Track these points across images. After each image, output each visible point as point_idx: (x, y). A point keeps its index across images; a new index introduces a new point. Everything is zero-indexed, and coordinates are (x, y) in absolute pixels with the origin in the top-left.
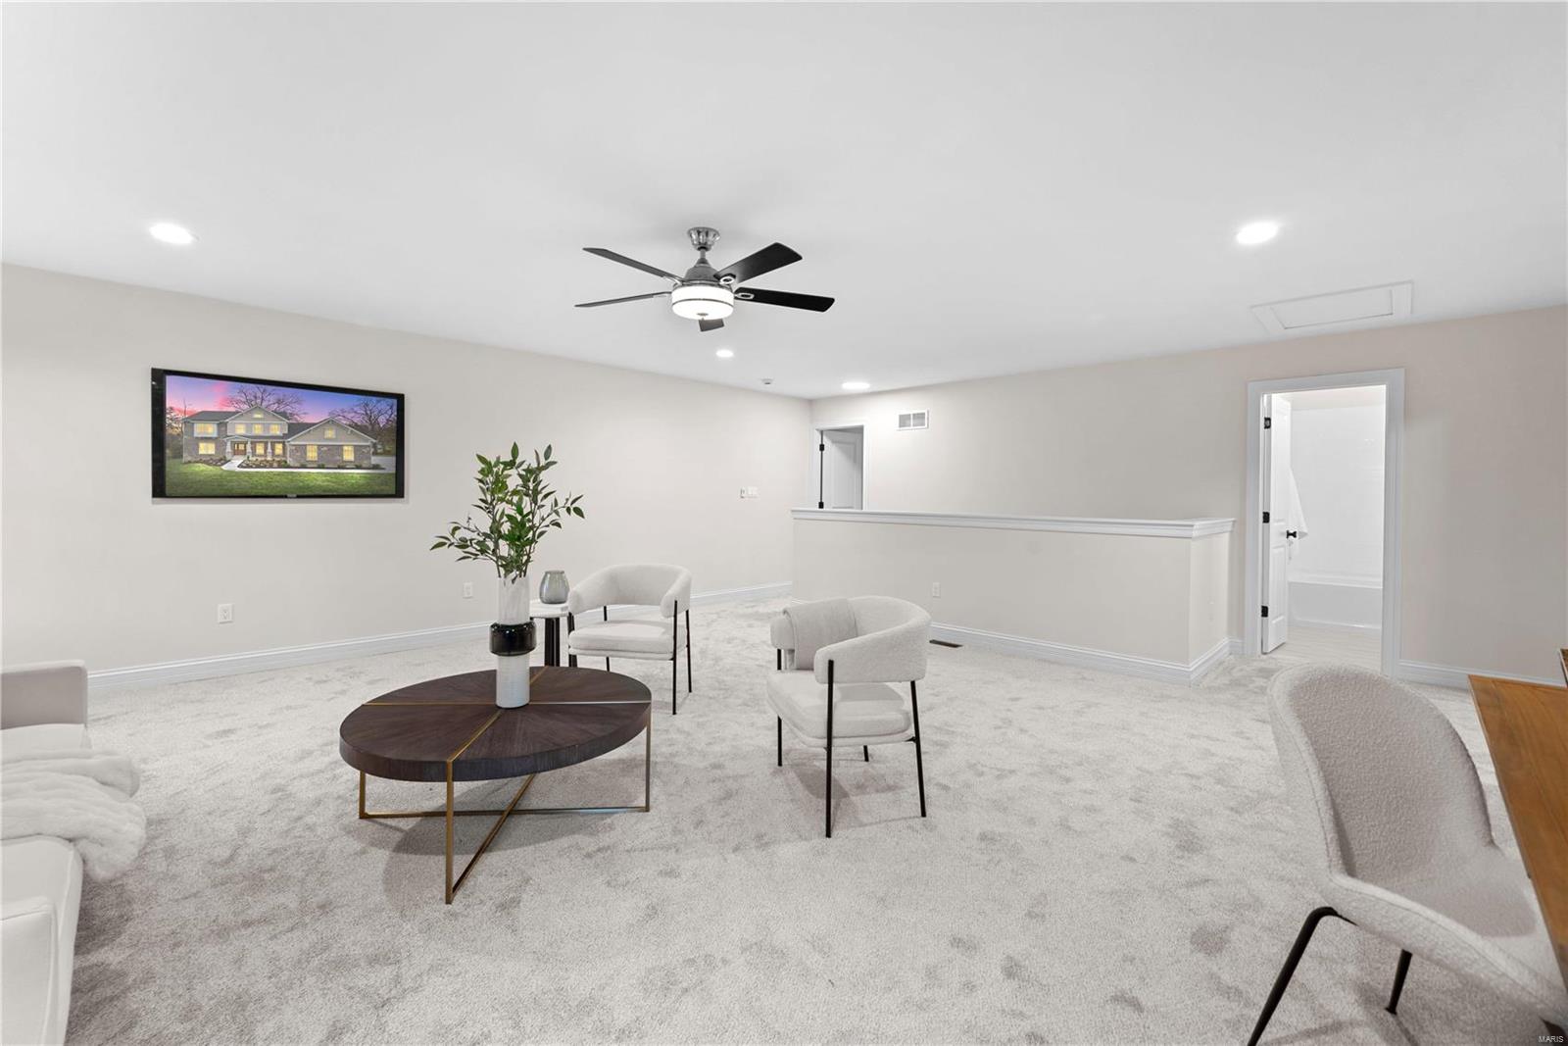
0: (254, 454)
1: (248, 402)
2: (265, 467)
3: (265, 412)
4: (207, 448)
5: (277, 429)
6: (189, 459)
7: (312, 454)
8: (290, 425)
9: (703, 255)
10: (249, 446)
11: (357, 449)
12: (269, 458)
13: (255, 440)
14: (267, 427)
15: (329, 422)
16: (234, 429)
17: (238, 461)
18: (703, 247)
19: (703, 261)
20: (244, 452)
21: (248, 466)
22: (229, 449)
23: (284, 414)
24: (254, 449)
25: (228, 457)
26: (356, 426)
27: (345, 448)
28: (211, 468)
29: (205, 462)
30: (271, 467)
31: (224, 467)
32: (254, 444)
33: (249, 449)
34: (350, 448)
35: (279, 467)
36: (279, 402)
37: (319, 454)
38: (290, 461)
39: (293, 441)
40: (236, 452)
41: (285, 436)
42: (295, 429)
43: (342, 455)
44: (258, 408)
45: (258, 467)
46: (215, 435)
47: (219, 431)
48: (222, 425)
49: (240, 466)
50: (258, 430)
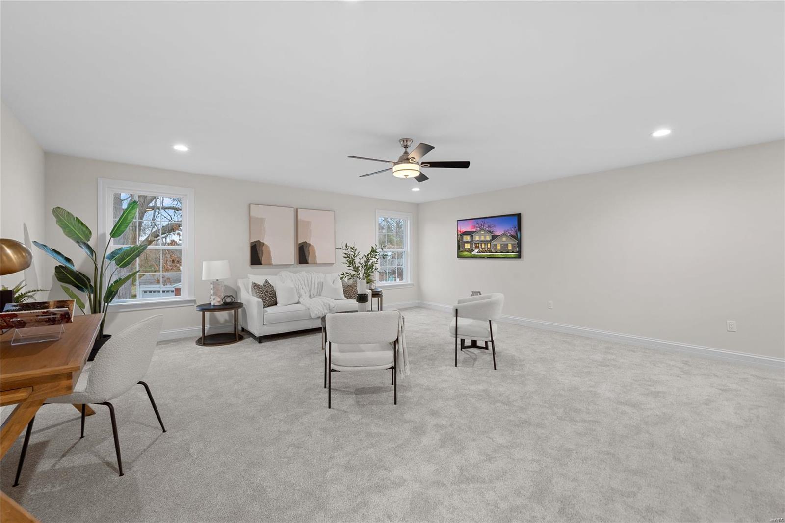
0: (482, 248)
1: (479, 227)
2: (485, 253)
3: (484, 231)
4: (467, 246)
5: (488, 238)
6: (462, 250)
7: (499, 248)
8: (492, 236)
9: (406, 150)
10: (480, 244)
11: (512, 244)
12: (486, 249)
13: (482, 242)
14: (485, 237)
15: (504, 235)
16: (475, 239)
17: (477, 250)
18: (406, 147)
19: (406, 153)
20: (478, 247)
21: (480, 253)
22: (474, 246)
23: (490, 232)
24: (481, 246)
25: (474, 249)
26: (512, 236)
27: (509, 245)
28: (468, 253)
29: (467, 251)
30: (487, 253)
31: (473, 253)
32: (481, 243)
33: (480, 246)
34: (511, 245)
35: (489, 253)
36: (489, 227)
37: (501, 247)
38: (492, 250)
39: (493, 242)
40: (476, 247)
41: (491, 240)
42: (494, 237)
43: (508, 248)
44: (482, 230)
45: (483, 253)
46: (470, 241)
47: (471, 239)
48: (472, 237)
49: (477, 253)
50: (483, 238)
